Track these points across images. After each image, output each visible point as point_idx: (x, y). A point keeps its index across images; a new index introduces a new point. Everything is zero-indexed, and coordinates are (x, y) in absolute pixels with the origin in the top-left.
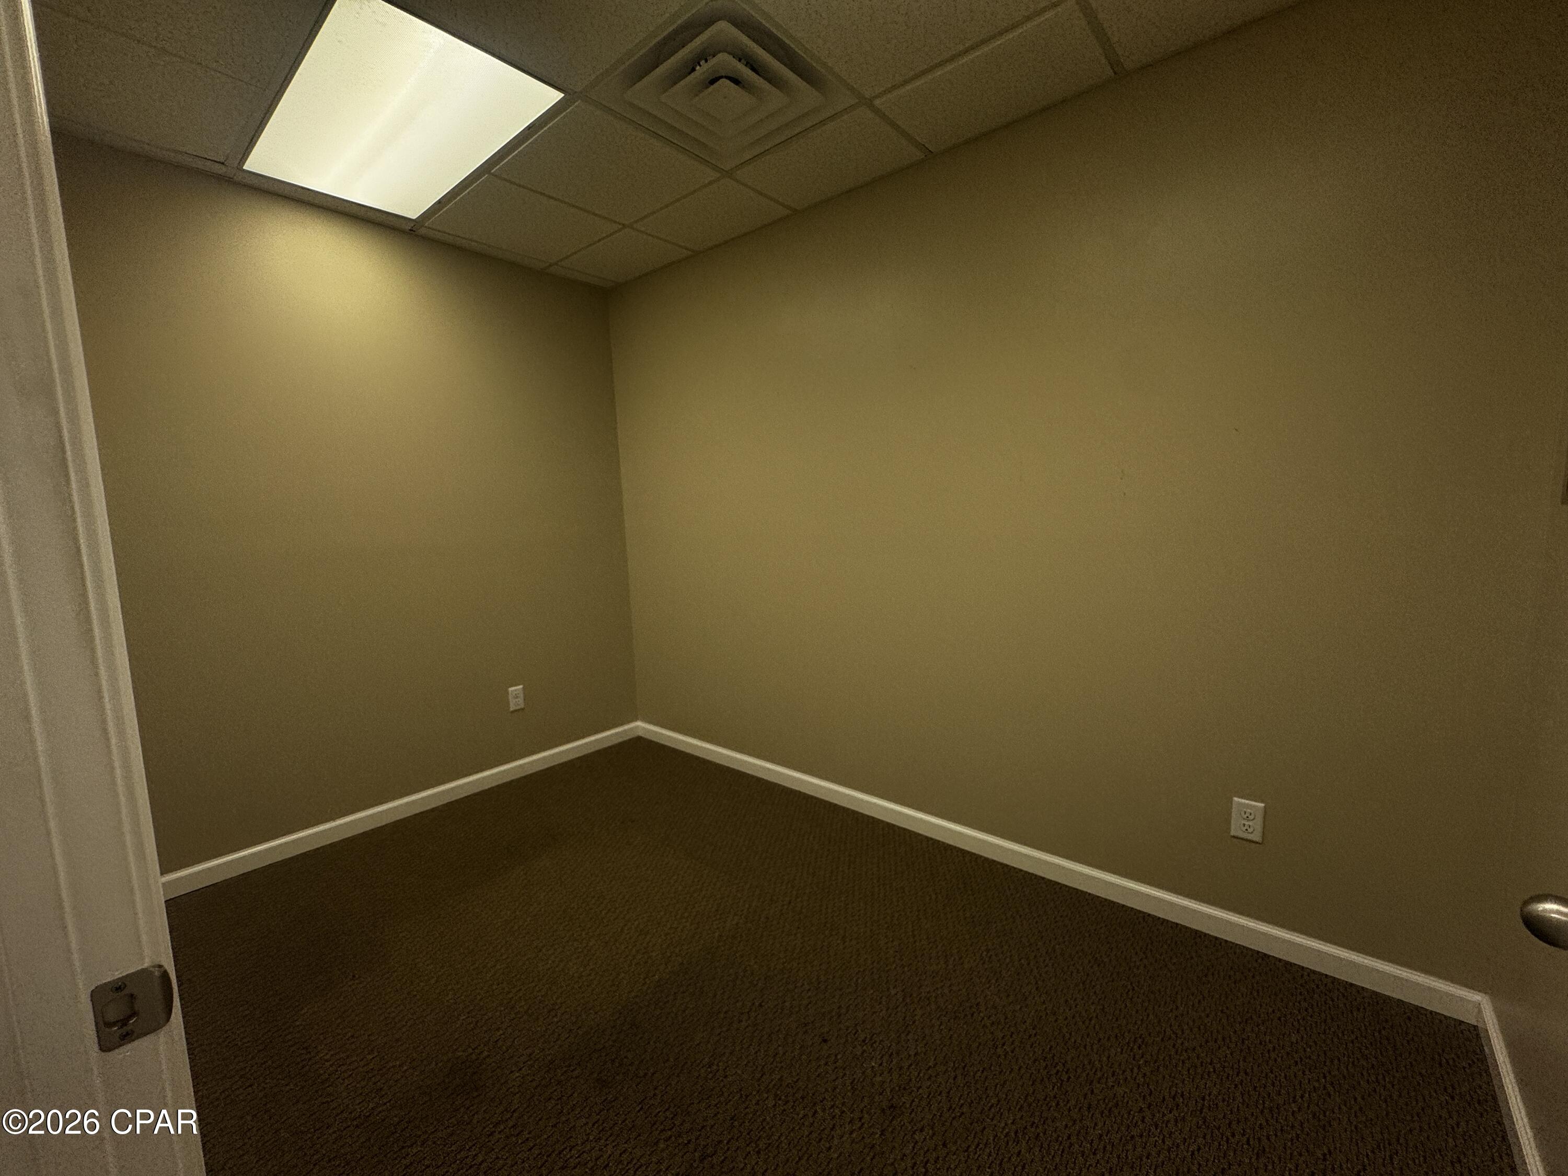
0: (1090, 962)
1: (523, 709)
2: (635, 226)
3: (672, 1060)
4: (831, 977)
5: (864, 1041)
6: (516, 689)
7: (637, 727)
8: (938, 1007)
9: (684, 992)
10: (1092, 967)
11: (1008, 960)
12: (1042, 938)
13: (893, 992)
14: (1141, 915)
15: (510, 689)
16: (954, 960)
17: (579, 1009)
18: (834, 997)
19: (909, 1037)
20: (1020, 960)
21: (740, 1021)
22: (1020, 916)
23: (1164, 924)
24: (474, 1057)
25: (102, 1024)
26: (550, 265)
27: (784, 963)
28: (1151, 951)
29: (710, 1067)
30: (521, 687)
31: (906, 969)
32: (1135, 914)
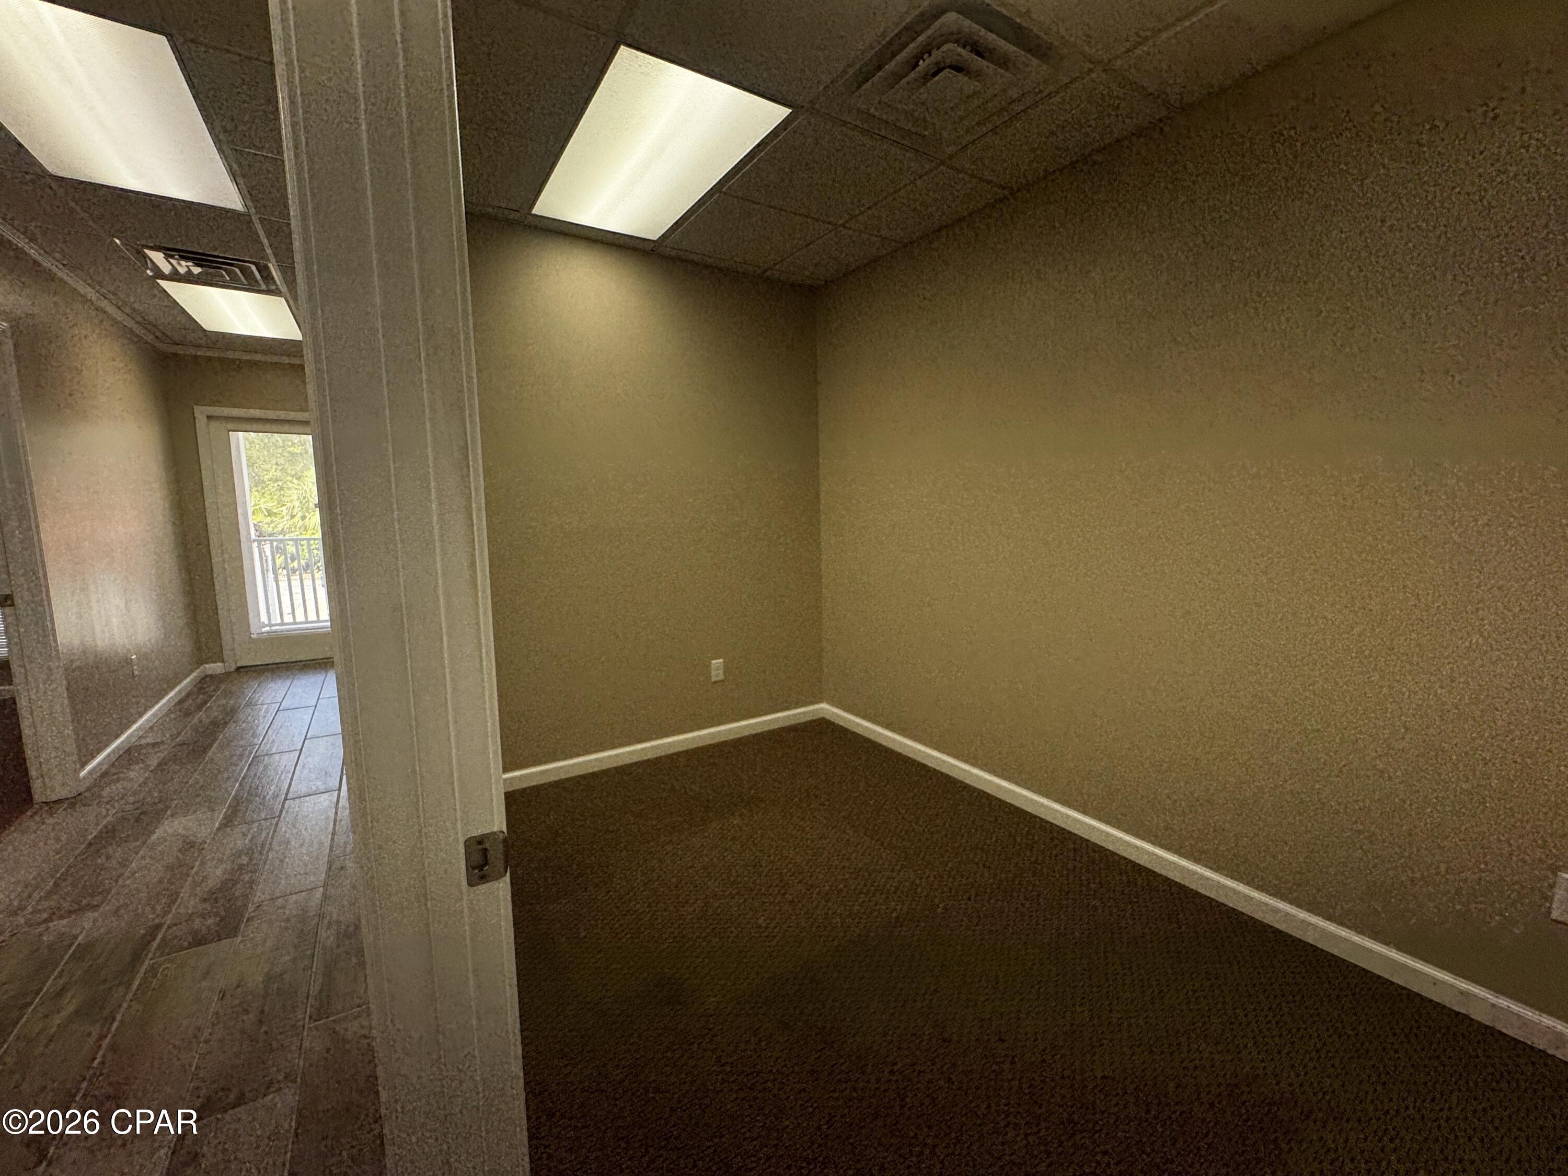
0: (1328, 1030)
1: (723, 681)
2: (847, 225)
3: (848, 1020)
4: (1011, 979)
5: (1044, 1050)
6: (717, 663)
7: (822, 709)
8: (1131, 1037)
9: (861, 962)
10: (1330, 1036)
11: (1219, 1006)
12: (1265, 991)
13: (1079, 1009)
14: (1404, 992)
15: (713, 662)
16: (1153, 991)
17: (766, 955)
18: (1013, 1000)
19: (1094, 1058)
20: (1234, 1009)
21: (915, 1001)
22: (1238, 963)
23: (1439, 1009)
24: (677, 976)
25: (470, 867)
26: (766, 270)
27: (961, 956)
28: (1416, 1035)
29: (884, 1036)
30: (721, 660)
31: (1095, 990)
32: (1396, 990)
